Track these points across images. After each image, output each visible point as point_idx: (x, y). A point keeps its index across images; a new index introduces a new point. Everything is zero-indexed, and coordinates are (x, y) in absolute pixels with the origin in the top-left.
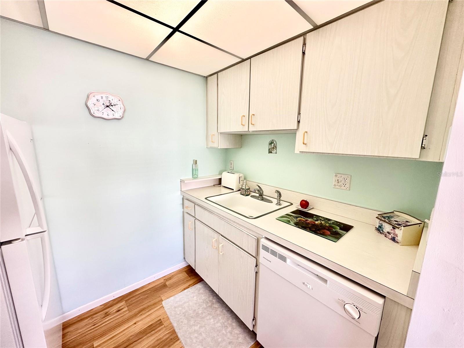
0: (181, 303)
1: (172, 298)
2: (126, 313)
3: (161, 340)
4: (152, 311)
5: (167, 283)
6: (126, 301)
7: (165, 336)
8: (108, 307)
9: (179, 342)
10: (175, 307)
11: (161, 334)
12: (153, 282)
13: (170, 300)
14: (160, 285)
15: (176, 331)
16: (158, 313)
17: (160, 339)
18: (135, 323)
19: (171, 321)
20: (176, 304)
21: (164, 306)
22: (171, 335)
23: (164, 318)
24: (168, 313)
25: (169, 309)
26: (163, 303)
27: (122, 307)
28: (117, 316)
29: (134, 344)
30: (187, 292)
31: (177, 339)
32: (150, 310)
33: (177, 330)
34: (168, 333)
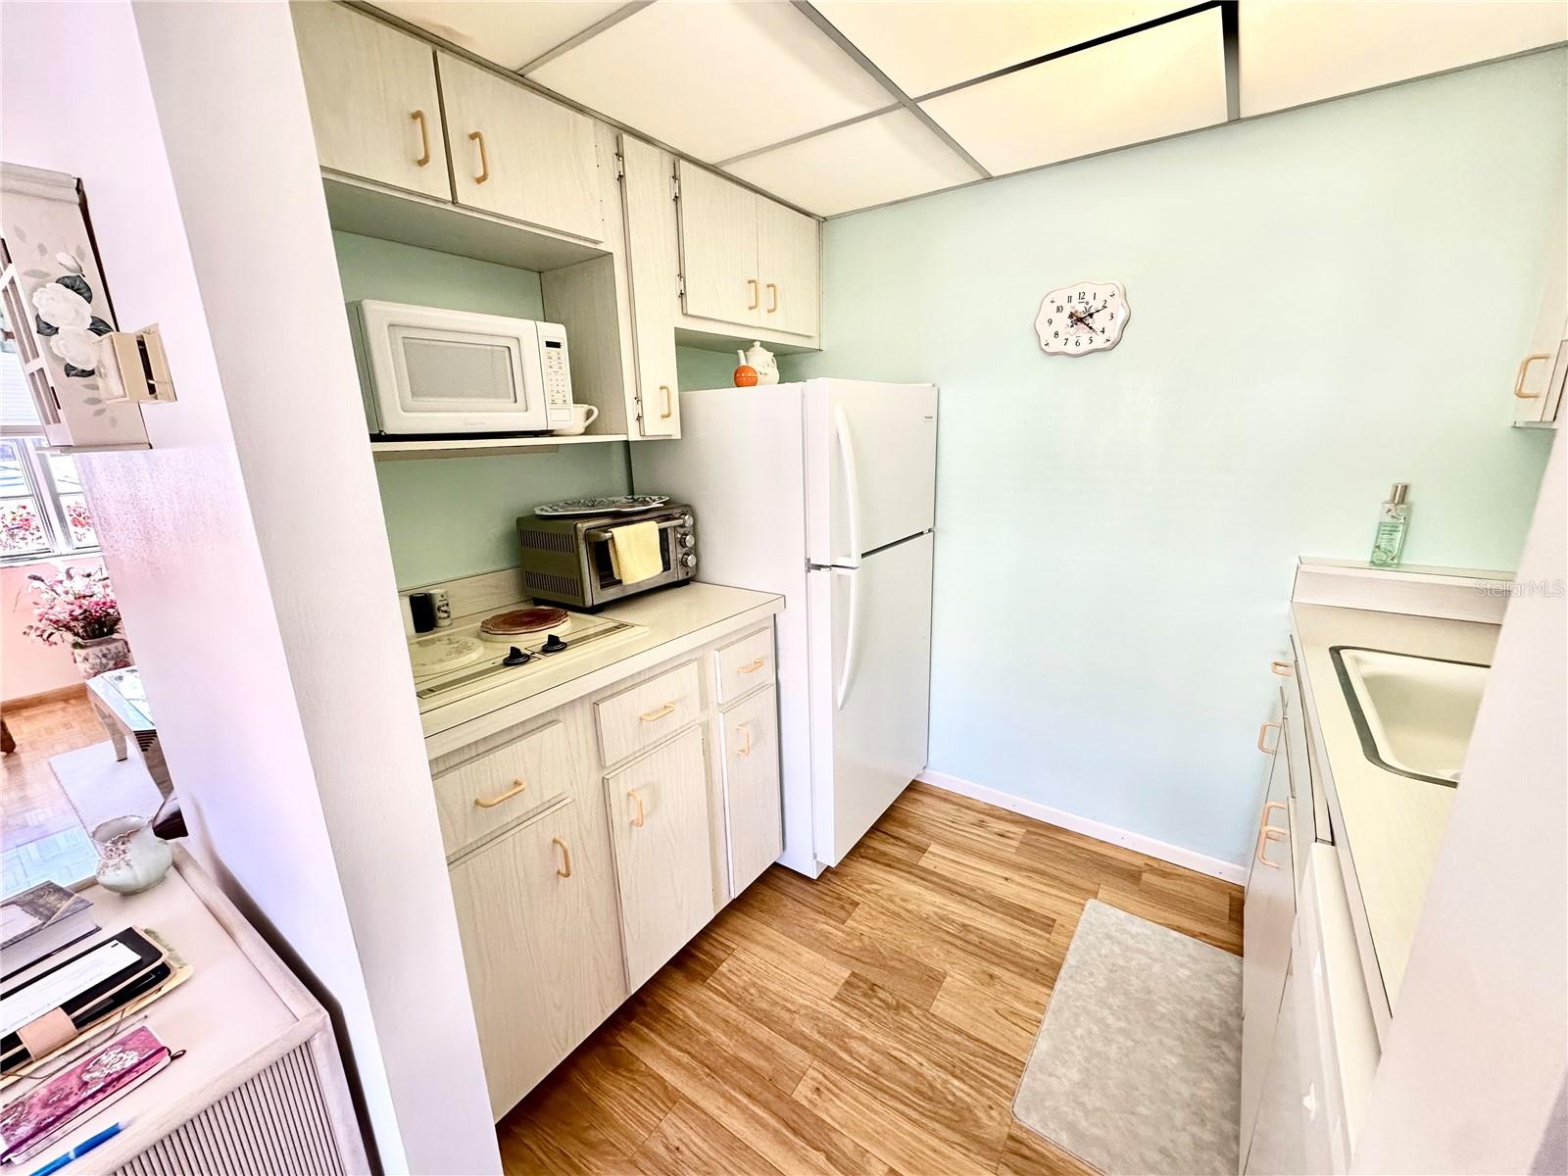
0: (1131, 942)
1: (1122, 914)
2: (1009, 850)
3: (1019, 951)
4: (1054, 892)
5: (1146, 877)
6: (1028, 831)
7: (1034, 952)
8: (993, 816)
9: (1048, 991)
10: (1109, 937)
11: (1030, 942)
12: (1117, 847)
13: (1112, 911)
14: (1123, 866)
15: (1062, 972)
16: (1060, 906)
17: (1020, 947)
18: (1007, 879)
19: (1072, 947)
20: (1118, 934)
21: (1087, 906)
22: (1045, 965)
23: (1063, 926)
24: (1079, 928)
25: (1091, 924)
26: (1091, 903)
27: (1012, 835)
28: (992, 840)
29: (975, 904)
30: (1175, 939)
31: (1050, 983)
32: (1053, 887)
33: (1066, 973)
34: (1040, 955)
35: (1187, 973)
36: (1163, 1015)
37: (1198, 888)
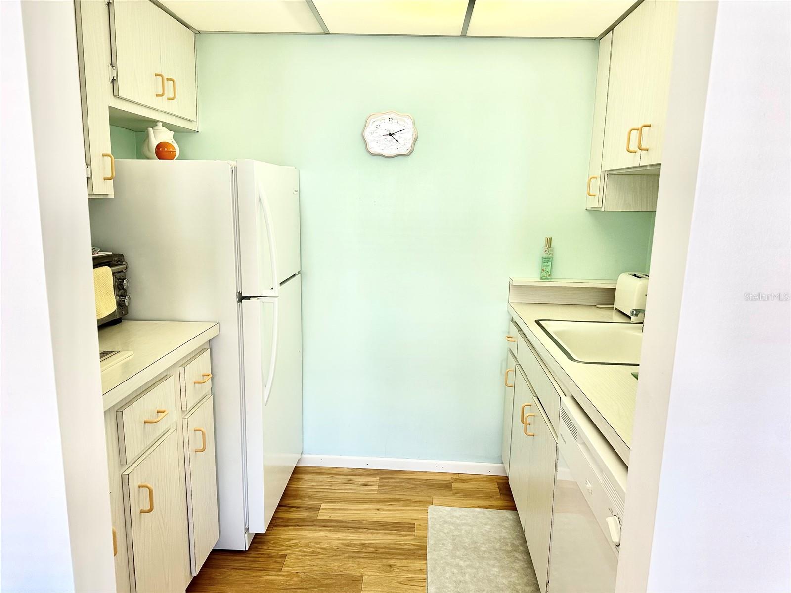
0: (458, 521)
1: (448, 508)
2: (373, 492)
3: (400, 547)
4: (409, 508)
5: (454, 485)
6: (381, 479)
7: (409, 545)
8: (356, 475)
9: (425, 562)
10: (445, 522)
11: (405, 540)
12: (434, 473)
13: (443, 509)
14: (442, 482)
15: (428, 549)
16: (416, 515)
17: (400, 544)
18: (378, 510)
19: (429, 534)
20: (449, 519)
21: (429, 510)
22: (418, 549)
23: (420, 525)
24: (429, 523)
25: (435, 519)
26: (431, 507)
27: (372, 483)
28: (360, 490)
29: (365, 530)
30: (479, 513)
31: (424, 557)
32: (406, 506)
33: (430, 549)
34: (414, 545)
35: (489, 527)
36: (485, 551)
37: (481, 483)
